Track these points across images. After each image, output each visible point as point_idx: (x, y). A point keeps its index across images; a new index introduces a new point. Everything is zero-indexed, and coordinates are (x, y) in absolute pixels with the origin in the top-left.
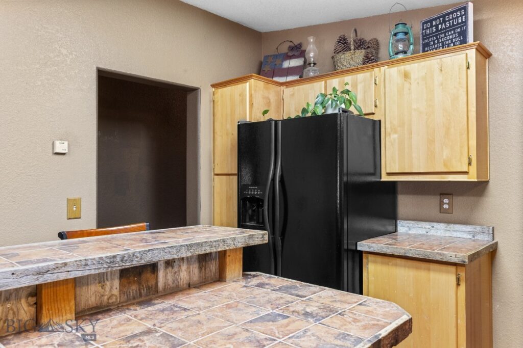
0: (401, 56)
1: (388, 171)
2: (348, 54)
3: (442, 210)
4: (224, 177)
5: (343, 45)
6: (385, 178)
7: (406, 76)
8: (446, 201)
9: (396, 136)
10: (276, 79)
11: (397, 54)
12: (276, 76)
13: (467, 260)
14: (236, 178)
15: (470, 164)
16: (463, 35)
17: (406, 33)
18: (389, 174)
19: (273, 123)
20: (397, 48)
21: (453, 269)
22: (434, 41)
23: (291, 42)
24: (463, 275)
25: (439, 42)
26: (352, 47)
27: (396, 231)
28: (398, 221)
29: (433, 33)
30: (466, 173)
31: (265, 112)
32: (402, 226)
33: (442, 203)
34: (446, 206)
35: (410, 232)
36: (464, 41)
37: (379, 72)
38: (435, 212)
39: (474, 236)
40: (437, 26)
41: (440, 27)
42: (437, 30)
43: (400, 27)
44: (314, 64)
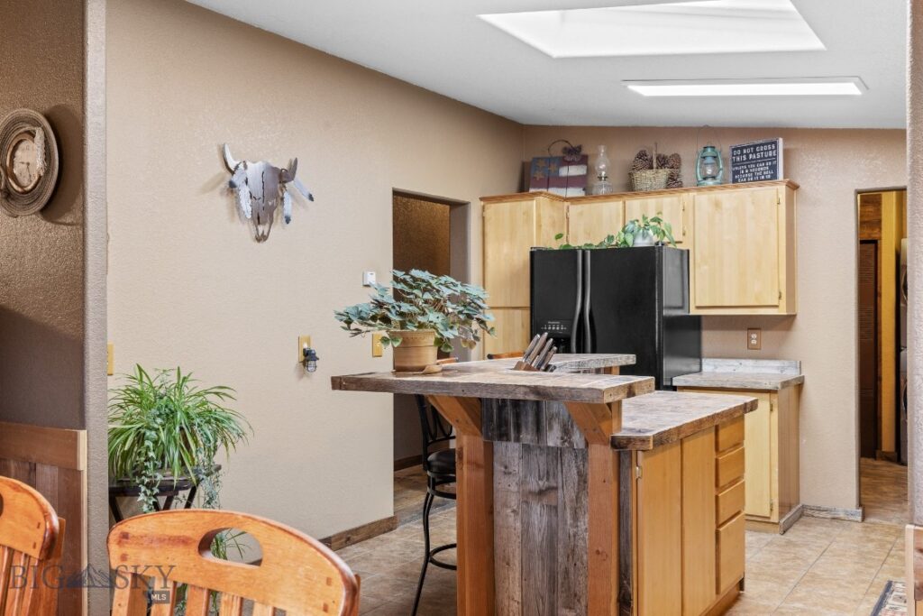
0: (710, 182)
1: (697, 305)
2: (649, 173)
3: (750, 347)
4: (501, 311)
5: (644, 161)
6: (694, 312)
7: (717, 204)
8: (754, 336)
9: (706, 267)
10: (553, 191)
11: (705, 179)
12: (553, 186)
13: (779, 386)
14: (527, 313)
15: (780, 297)
16: (774, 168)
17: (715, 157)
18: (698, 308)
19: (580, 253)
20: (705, 171)
21: (767, 396)
22: (744, 170)
23: (567, 142)
24: (775, 401)
25: (749, 172)
26: (655, 165)
27: (701, 370)
28: (703, 360)
29: (743, 161)
30: (777, 306)
31: (559, 237)
32: (708, 364)
33: (749, 339)
34: (754, 342)
35: (717, 371)
36: (774, 176)
37: (687, 197)
38: (742, 347)
39: (782, 371)
40: (747, 155)
41: (751, 156)
42: (748, 159)
43: (709, 150)
44: (605, 177)
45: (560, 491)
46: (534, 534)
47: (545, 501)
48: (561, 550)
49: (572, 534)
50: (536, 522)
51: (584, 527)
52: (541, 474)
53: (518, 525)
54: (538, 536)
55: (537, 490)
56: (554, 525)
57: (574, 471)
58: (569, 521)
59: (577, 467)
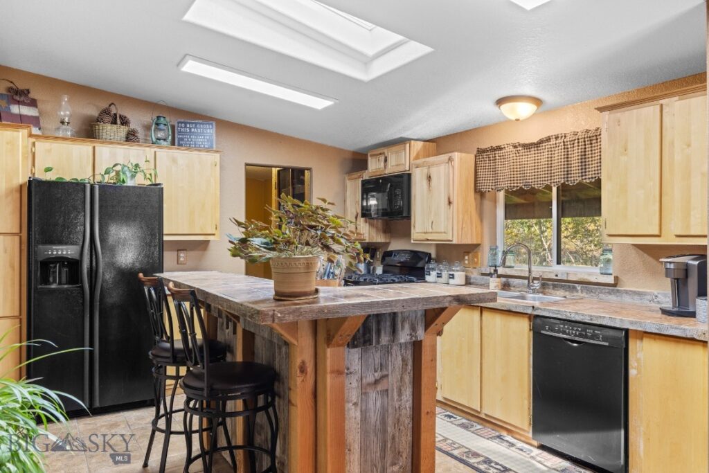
0: (162, 143)
2: (114, 127)
3: (179, 262)
7: (174, 160)
8: (182, 255)
15: (216, 229)
16: (211, 141)
17: (165, 125)
19: (88, 186)
20: (158, 134)
22: (188, 139)
23: (10, 82)
25: (191, 141)
29: (186, 132)
30: (214, 235)
33: (178, 257)
34: (182, 259)
40: (190, 128)
41: (193, 130)
42: (190, 132)
43: (162, 119)
44: (68, 123)
45: (390, 377)
46: (370, 417)
47: (379, 388)
48: (390, 421)
49: (397, 407)
50: (372, 408)
51: (405, 399)
52: (376, 367)
53: (358, 414)
54: (374, 418)
55: (373, 380)
56: (386, 405)
57: (400, 358)
58: (396, 397)
59: (402, 355)
